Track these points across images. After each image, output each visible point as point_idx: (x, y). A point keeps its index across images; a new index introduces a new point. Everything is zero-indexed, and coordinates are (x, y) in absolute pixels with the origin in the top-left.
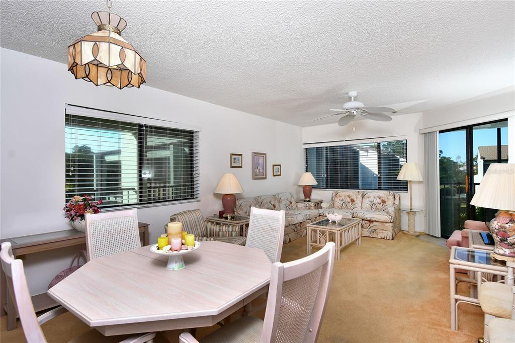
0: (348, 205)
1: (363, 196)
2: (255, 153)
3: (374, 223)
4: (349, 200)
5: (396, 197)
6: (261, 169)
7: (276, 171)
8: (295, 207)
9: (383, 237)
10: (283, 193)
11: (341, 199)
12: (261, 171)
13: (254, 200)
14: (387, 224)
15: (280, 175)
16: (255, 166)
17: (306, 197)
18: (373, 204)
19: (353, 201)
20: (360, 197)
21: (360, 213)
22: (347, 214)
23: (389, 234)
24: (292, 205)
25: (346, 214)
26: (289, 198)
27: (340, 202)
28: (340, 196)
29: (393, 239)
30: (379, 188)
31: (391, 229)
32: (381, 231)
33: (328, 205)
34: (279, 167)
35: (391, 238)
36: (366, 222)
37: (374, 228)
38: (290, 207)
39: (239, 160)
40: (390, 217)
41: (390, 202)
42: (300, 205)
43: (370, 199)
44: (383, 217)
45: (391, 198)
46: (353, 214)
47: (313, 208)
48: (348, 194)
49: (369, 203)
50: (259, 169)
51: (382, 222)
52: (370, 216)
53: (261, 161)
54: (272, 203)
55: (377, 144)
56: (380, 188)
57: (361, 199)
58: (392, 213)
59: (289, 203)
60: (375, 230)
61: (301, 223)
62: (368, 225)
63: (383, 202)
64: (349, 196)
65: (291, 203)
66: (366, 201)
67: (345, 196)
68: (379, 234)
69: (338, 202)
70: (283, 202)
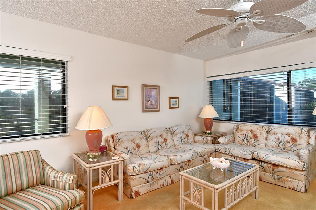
0: (250, 140)
1: (268, 132)
2: (145, 85)
3: (280, 168)
4: (251, 135)
5: (310, 136)
6: (153, 101)
7: (173, 103)
8: (191, 140)
9: (291, 186)
10: (178, 126)
11: (242, 133)
12: (154, 103)
13: (139, 134)
14: (298, 172)
15: (178, 107)
16: (145, 98)
17: (207, 130)
18: (280, 141)
19: (255, 136)
20: (264, 132)
21: (262, 154)
22: (246, 153)
23: (301, 185)
24: (189, 138)
25: (244, 153)
26: (186, 130)
27: (241, 136)
28: (242, 131)
29: (306, 191)
30: (289, 123)
31: (303, 178)
32: (290, 179)
33: (226, 140)
34: (177, 99)
35: (303, 190)
36: (269, 165)
37: (279, 174)
38: (186, 140)
39: (123, 92)
40: (303, 164)
41: (302, 142)
42: (198, 138)
43: (277, 136)
44: (292, 161)
45: (304, 136)
46: (253, 153)
47: (210, 142)
48: (250, 128)
49: (275, 140)
50: (151, 102)
51: (290, 168)
52: (273, 158)
53: (154, 93)
54: (164, 136)
55: (286, 73)
56: (291, 123)
57: (265, 135)
58: (306, 158)
59: (184, 136)
60: (282, 177)
61: (189, 161)
62: (271, 169)
63: (294, 140)
64: (251, 131)
65: (187, 136)
66: (272, 137)
67: (247, 131)
68: (286, 182)
69: (239, 137)
70: (178, 136)
